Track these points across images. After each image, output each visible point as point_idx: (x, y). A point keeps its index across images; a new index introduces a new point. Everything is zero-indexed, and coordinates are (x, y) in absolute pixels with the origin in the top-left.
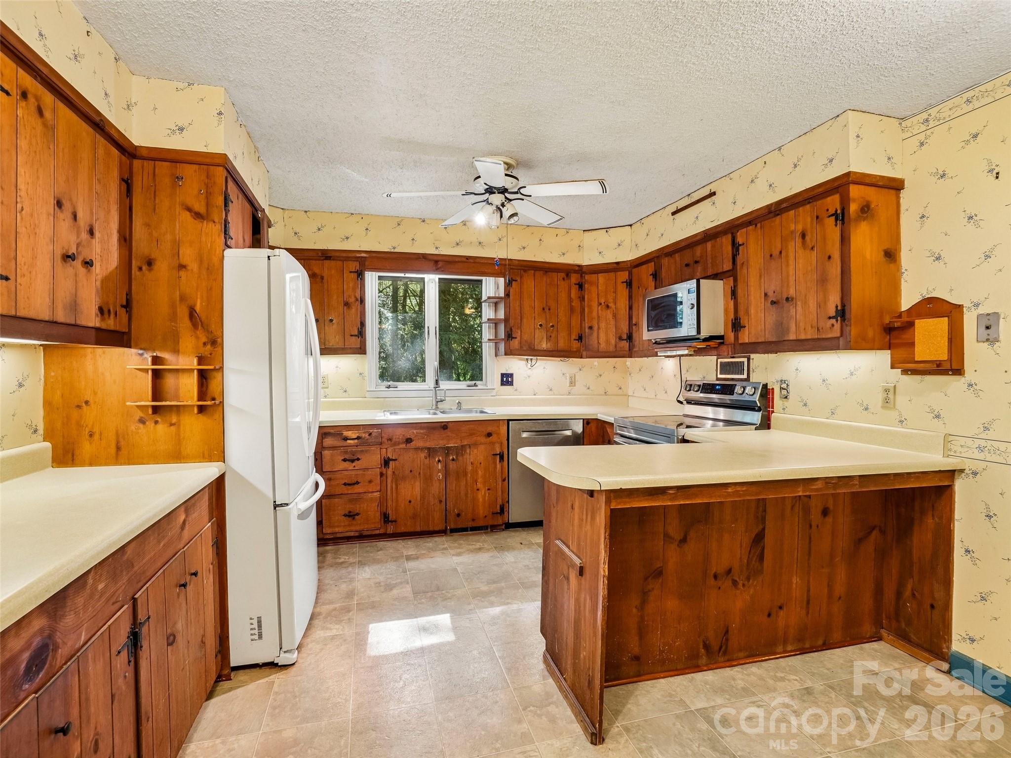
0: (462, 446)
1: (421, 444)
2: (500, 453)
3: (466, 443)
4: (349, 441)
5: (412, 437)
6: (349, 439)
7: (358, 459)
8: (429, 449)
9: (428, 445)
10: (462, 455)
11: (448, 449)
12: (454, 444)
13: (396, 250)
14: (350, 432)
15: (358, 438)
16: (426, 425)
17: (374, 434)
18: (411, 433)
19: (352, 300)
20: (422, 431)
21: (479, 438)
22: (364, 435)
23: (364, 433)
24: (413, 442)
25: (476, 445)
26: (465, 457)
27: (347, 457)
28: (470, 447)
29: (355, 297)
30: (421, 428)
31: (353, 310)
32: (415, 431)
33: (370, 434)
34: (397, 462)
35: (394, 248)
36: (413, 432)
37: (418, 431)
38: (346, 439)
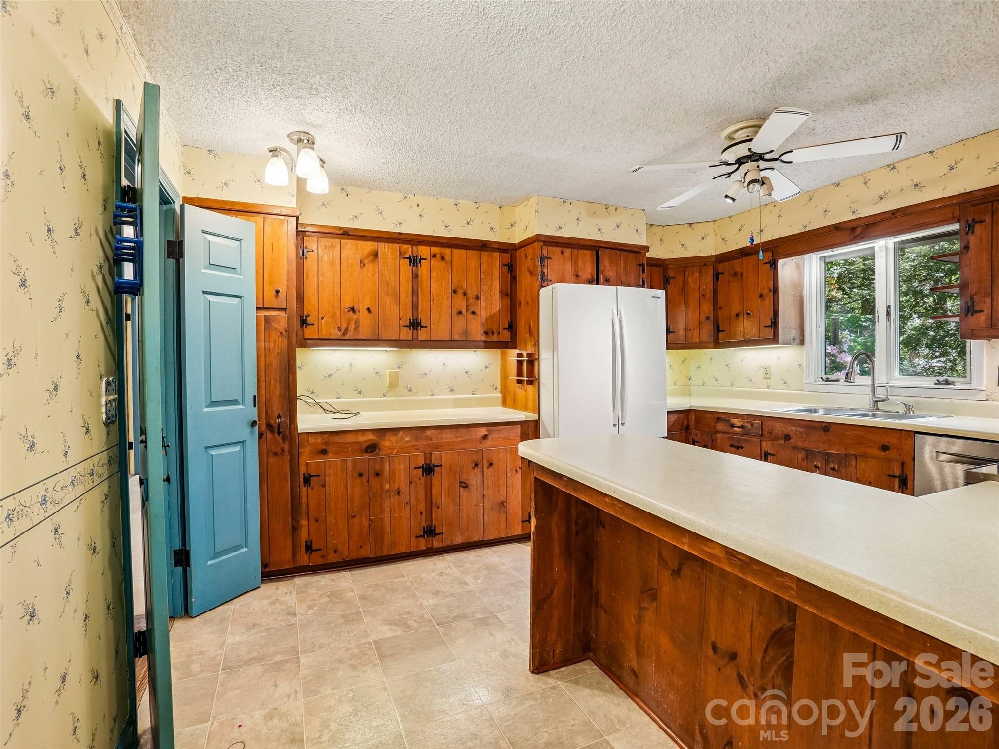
0: (846, 455)
1: (799, 443)
2: (900, 476)
3: (852, 453)
4: (735, 428)
5: (791, 434)
6: (735, 427)
7: (742, 447)
8: (807, 451)
9: (806, 445)
10: (846, 466)
11: (828, 454)
12: (837, 450)
13: (807, 229)
14: (736, 420)
15: (742, 427)
16: (805, 423)
17: (755, 425)
18: (791, 430)
19: (766, 291)
20: (801, 430)
21: (869, 450)
22: (747, 424)
23: (747, 422)
24: (792, 440)
25: (865, 456)
26: (849, 469)
27: (734, 443)
28: (856, 459)
29: (769, 287)
30: (800, 426)
31: (767, 302)
32: (793, 428)
33: (752, 425)
34: (775, 457)
35: (805, 227)
36: (792, 429)
37: (798, 429)
38: (733, 426)
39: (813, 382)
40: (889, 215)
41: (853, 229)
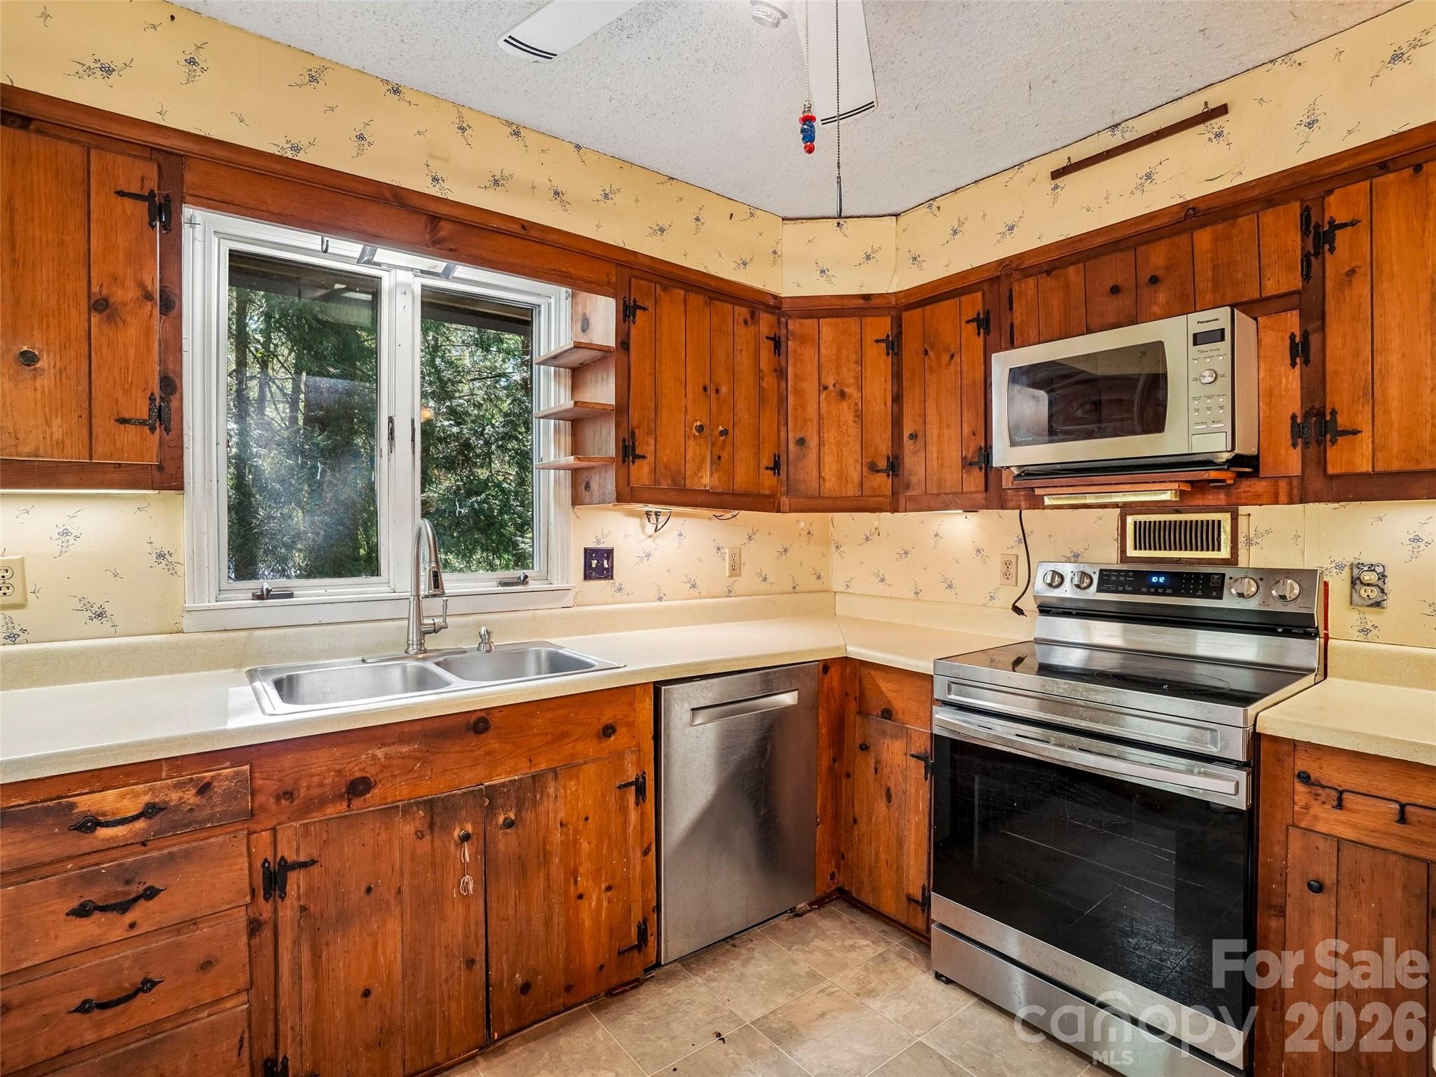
0: (533, 777)
1: (400, 791)
2: (637, 779)
3: (543, 766)
4: (103, 832)
5: (371, 772)
6: (107, 825)
7: (151, 893)
8: (430, 804)
9: (429, 788)
10: (535, 804)
11: (492, 792)
12: (508, 773)
13: (301, 157)
14: (111, 794)
15: (150, 811)
16: (417, 727)
17: (219, 788)
18: (361, 763)
19: (126, 294)
20: (405, 749)
21: (580, 747)
22: (175, 796)
23: (180, 786)
24: (376, 792)
25: (571, 768)
26: (542, 809)
27: (95, 894)
28: (556, 776)
29: (142, 286)
30: (402, 740)
31: (132, 332)
32: (380, 753)
33: (204, 789)
34: (315, 870)
35: (296, 149)
36: (374, 757)
37: (392, 750)
38: (91, 823)
39: (214, 604)
40: (516, 228)
41: (434, 220)
